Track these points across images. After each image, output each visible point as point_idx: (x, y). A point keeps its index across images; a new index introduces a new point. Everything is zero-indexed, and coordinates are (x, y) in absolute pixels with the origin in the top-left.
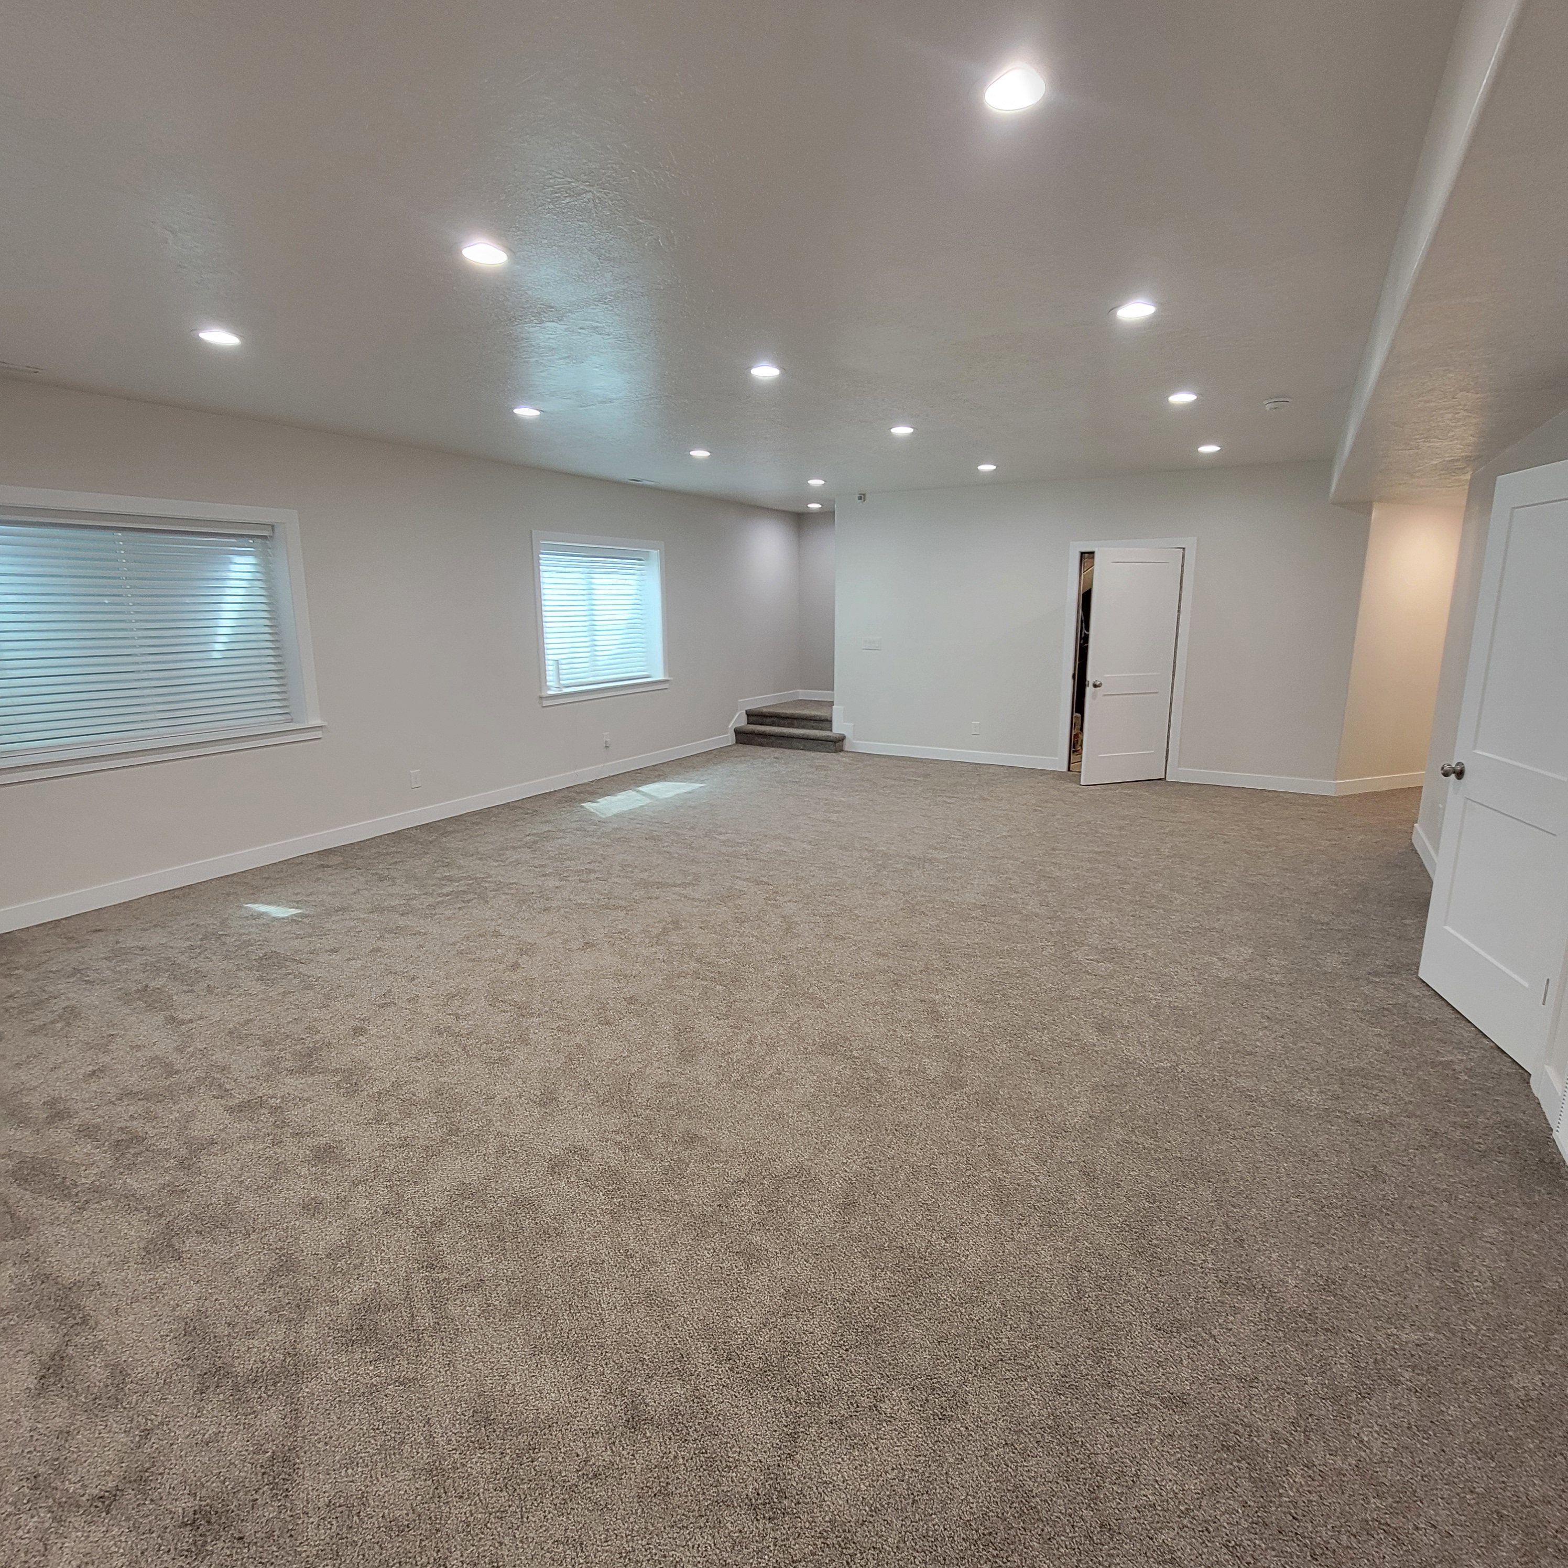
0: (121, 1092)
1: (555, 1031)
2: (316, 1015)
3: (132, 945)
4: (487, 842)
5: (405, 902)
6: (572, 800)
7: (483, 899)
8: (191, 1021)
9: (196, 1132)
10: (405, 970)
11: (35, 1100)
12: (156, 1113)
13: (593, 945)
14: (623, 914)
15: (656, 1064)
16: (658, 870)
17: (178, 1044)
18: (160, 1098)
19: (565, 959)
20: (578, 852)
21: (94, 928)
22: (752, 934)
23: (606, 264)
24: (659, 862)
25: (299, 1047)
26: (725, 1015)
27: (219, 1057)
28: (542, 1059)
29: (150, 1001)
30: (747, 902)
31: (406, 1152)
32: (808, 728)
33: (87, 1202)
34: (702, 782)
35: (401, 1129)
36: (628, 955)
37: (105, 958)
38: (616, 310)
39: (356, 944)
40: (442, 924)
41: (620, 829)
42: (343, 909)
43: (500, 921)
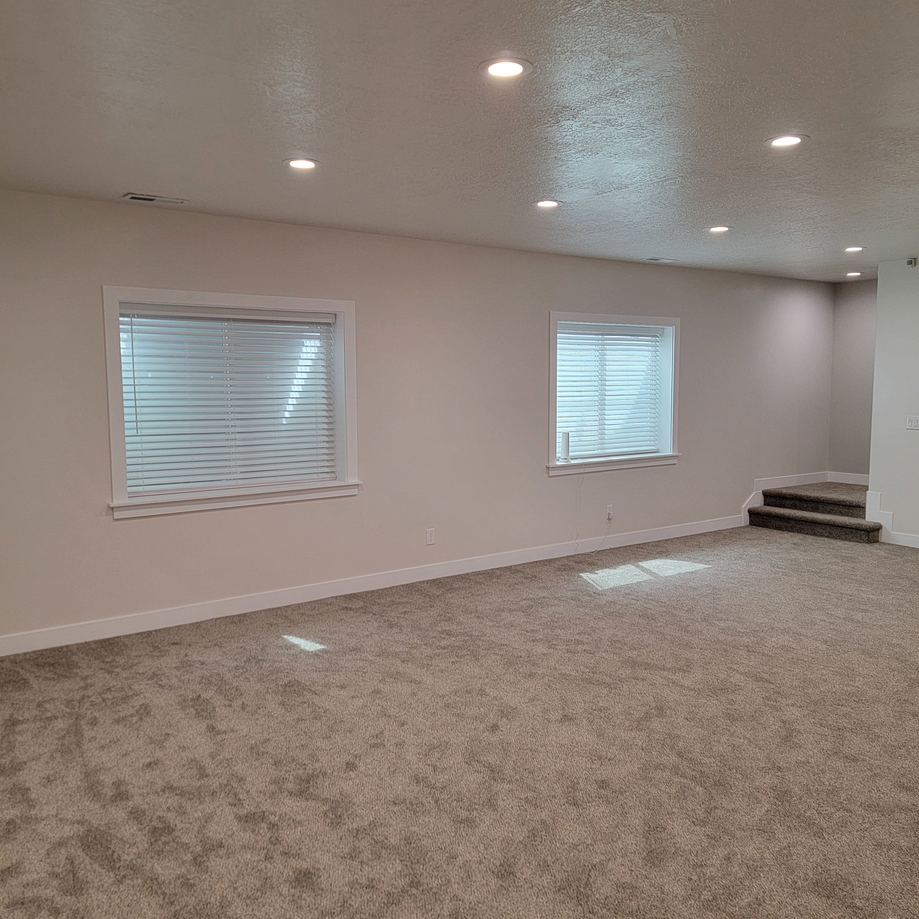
0: (165, 785)
1: (523, 802)
2: (319, 744)
3: (195, 660)
4: (487, 602)
5: (407, 650)
6: (571, 568)
7: (475, 657)
8: (225, 732)
9: (211, 833)
10: (397, 715)
11: (107, 779)
12: (186, 809)
13: (572, 719)
14: (605, 691)
15: (620, 860)
16: (648, 650)
17: (213, 750)
18: (191, 796)
19: (543, 729)
20: (570, 621)
21: (172, 642)
22: (744, 736)
23: (616, 61)
24: (650, 642)
25: (301, 772)
26: (702, 821)
27: (239, 768)
28: (506, 829)
29: (199, 709)
30: (743, 698)
31: (370, 894)
32: (835, 514)
33: (124, 877)
34: (707, 562)
35: (370, 869)
36: (606, 735)
37: (176, 668)
38: (627, 102)
39: (361, 684)
40: (435, 675)
41: (614, 602)
42: (355, 650)
43: (487, 680)
